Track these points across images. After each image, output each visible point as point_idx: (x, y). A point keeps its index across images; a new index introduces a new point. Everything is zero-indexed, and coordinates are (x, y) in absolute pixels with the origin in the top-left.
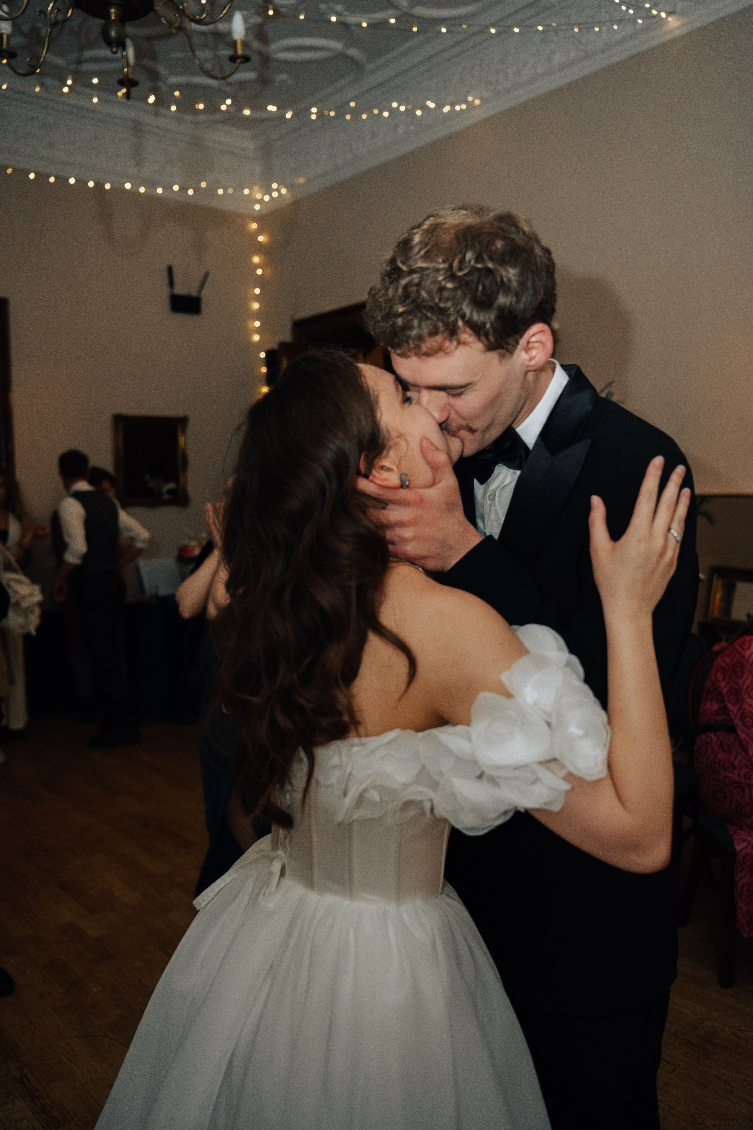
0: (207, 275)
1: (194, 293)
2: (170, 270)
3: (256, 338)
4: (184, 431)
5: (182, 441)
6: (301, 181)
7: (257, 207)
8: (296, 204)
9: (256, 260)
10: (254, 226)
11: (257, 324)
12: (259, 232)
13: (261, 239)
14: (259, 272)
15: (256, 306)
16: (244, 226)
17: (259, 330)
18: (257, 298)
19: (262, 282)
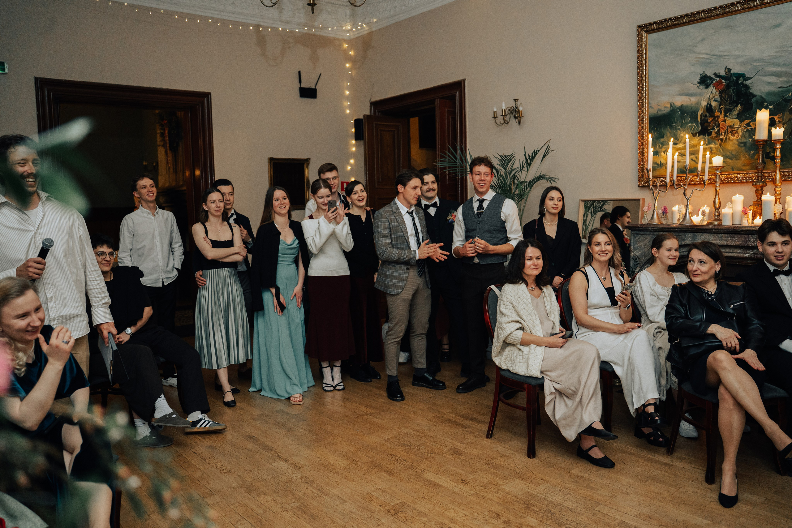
0: (321, 74)
1: (313, 86)
2: (299, 72)
3: (348, 111)
4: (307, 167)
5: (306, 172)
6: (375, 20)
7: (348, 34)
8: (371, 34)
9: (348, 65)
10: (346, 46)
11: (348, 103)
12: (350, 48)
13: (352, 53)
14: (349, 73)
15: (347, 93)
16: (341, 45)
17: (349, 107)
18: (348, 88)
19: (352, 79)
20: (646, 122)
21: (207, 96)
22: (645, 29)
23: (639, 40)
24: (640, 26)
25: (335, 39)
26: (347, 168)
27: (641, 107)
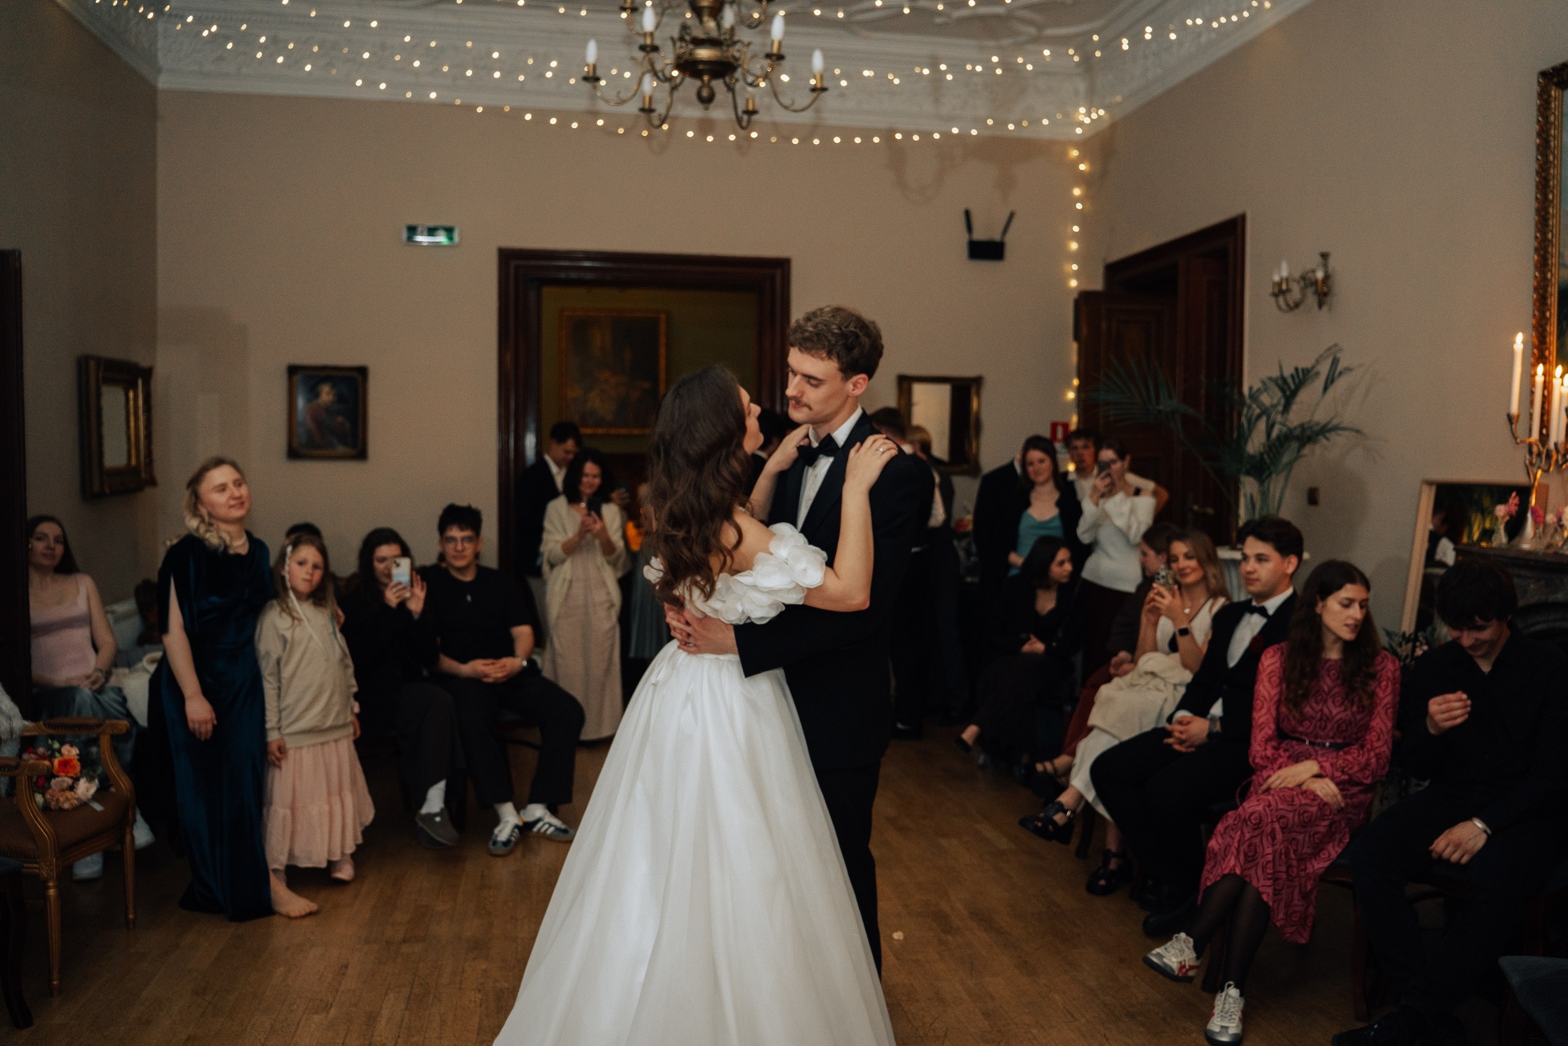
0: (1012, 216)
1: (997, 237)
2: (968, 214)
3: (1073, 283)
4: (978, 394)
5: (975, 404)
6: (1118, 99)
7: (1079, 131)
8: (1113, 126)
9: (1077, 192)
10: (1075, 153)
11: (1075, 267)
12: (1080, 160)
13: (1082, 167)
14: (1079, 206)
15: (1074, 246)
16: (1065, 153)
17: (1076, 275)
18: (1075, 237)
19: (1082, 219)
20: (1553, 301)
21: (782, 266)
22: (1555, 80)
23: (1544, 108)
24: (1543, 74)
25: (1052, 143)
26: (1064, 394)
27: (1542, 264)
